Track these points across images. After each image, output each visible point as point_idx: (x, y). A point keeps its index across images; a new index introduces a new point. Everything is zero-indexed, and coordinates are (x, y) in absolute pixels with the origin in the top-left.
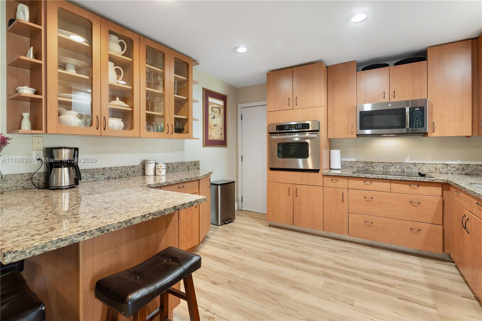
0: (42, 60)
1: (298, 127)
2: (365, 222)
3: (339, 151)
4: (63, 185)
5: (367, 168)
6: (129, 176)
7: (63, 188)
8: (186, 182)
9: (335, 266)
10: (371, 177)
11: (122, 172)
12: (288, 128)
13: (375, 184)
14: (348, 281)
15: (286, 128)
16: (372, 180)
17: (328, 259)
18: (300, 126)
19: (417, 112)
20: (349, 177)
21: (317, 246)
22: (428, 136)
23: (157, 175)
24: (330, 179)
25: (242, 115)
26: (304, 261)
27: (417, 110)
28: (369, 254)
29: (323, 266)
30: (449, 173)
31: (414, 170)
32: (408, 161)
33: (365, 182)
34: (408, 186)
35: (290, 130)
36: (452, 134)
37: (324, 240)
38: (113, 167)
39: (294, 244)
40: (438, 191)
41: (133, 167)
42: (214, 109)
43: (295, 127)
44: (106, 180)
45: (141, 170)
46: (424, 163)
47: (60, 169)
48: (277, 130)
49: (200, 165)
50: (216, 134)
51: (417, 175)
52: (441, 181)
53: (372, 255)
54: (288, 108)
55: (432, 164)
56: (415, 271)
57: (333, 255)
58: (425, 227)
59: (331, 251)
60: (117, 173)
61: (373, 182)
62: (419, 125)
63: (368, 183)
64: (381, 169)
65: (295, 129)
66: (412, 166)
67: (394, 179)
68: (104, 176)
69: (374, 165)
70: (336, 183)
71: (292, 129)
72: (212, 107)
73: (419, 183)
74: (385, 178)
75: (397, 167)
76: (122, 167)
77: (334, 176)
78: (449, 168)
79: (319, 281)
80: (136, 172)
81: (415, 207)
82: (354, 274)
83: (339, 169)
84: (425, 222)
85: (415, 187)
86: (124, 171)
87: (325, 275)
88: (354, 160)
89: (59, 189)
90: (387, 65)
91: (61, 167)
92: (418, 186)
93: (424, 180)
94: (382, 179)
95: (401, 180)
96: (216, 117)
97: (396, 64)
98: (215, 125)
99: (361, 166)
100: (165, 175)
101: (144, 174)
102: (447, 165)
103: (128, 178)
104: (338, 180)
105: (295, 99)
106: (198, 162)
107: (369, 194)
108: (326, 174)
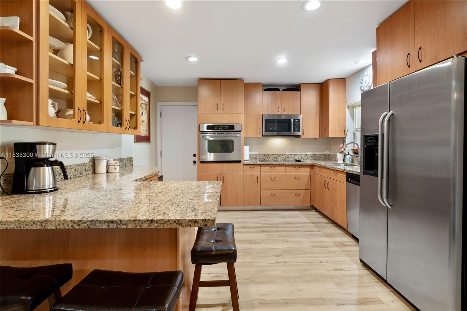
0: (33, 37)
1: (225, 127)
2: (271, 194)
3: (248, 146)
4: (47, 188)
5: (265, 158)
6: (82, 175)
7: (47, 191)
8: (153, 177)
9: (264, 225)
10: (275, 164)
11: (76, 171)
12: (217, 128)
13: (277, 168)
14: (277, 231)
15: (215, 128)
16: (275, 166)
17: (257, 223)
18: (227, 127)
19: (297, 122)
20: (262, 165)
21: (244, 217)
22: (300, 137)
23: (111, 173)
24: (248, 167)
25: (161, 113)
26: (244, 228)
27: (296, 121)
28: (276, 215)
29: (257, 228)
30: (307, 159)
31: (291, 158)
32: (288, 153)
33: (271, 167)
34: (294, 168)
35: (219, 130)
36: (311, 137)
37: (245, 213)
38: (68, 166)
39: (228, 219)
40: (308, 169)
41: (85, 165)
42: (143, 105)
43: (223, 128)
44: (63, 181)
45: (91, 168)
46: (296, 154)
47: (42, 168)
48: (207, 129)
49: (133, 161)
50: (143, 130)
51: (295, 161)
52: (310, 164)
53: (278, 215)
54: (217, 111)
55: (300, 154)
56: (302, 218)
57: (257, 220)
58: (302, 192)
59: (255, 218)
60: (71, 173)
61: (276, 168)
62: (297, 131)
63: (273, 168)
64: (273, 159)
65: (223, 129)
66: (290, 156)
67: (287, 164)
68: (60, 176)
69: (269, 156)
70: (252, 170)
71: (220, 129)
72: (141, 103)
73: (300, 166)
74: (283, 164)
75: (282, 157)
76: (76, 165)
77: (252, 165)
78: (307, 156)
79: (262, 236)
80: (87, 170)
81: (297, 181)
82: (277, 227)
83: (248, 160)
84: (302, 189)
85: (297, 168)
86: (77, 170)
87: (263, 232)
88: (257, 153)
89: (40, 192)
90: (278, 90)
91: (43, 166)
92: (299, 167)
93: (302, 164)
94: (281, 165)
95: (291, 165)
96: (143, 113)
97: (284, 90)
98: (143, 122)
99: (261, 157)
100: (119, 172)
101: (94, 172)
102: (306, 155)
103: (81, 177)
104: (254, 167)
105: (222, 105)
106: (132, 158)
107: (273, 175)
108: (246, 164)
